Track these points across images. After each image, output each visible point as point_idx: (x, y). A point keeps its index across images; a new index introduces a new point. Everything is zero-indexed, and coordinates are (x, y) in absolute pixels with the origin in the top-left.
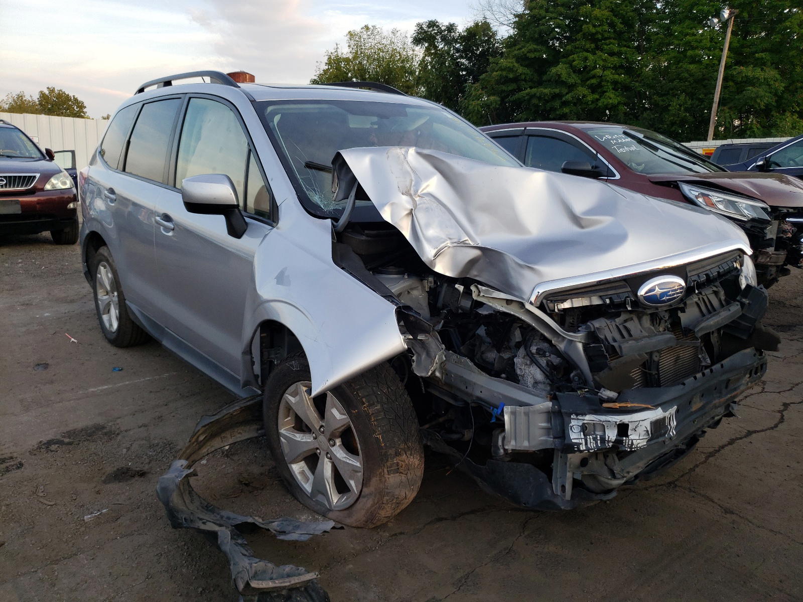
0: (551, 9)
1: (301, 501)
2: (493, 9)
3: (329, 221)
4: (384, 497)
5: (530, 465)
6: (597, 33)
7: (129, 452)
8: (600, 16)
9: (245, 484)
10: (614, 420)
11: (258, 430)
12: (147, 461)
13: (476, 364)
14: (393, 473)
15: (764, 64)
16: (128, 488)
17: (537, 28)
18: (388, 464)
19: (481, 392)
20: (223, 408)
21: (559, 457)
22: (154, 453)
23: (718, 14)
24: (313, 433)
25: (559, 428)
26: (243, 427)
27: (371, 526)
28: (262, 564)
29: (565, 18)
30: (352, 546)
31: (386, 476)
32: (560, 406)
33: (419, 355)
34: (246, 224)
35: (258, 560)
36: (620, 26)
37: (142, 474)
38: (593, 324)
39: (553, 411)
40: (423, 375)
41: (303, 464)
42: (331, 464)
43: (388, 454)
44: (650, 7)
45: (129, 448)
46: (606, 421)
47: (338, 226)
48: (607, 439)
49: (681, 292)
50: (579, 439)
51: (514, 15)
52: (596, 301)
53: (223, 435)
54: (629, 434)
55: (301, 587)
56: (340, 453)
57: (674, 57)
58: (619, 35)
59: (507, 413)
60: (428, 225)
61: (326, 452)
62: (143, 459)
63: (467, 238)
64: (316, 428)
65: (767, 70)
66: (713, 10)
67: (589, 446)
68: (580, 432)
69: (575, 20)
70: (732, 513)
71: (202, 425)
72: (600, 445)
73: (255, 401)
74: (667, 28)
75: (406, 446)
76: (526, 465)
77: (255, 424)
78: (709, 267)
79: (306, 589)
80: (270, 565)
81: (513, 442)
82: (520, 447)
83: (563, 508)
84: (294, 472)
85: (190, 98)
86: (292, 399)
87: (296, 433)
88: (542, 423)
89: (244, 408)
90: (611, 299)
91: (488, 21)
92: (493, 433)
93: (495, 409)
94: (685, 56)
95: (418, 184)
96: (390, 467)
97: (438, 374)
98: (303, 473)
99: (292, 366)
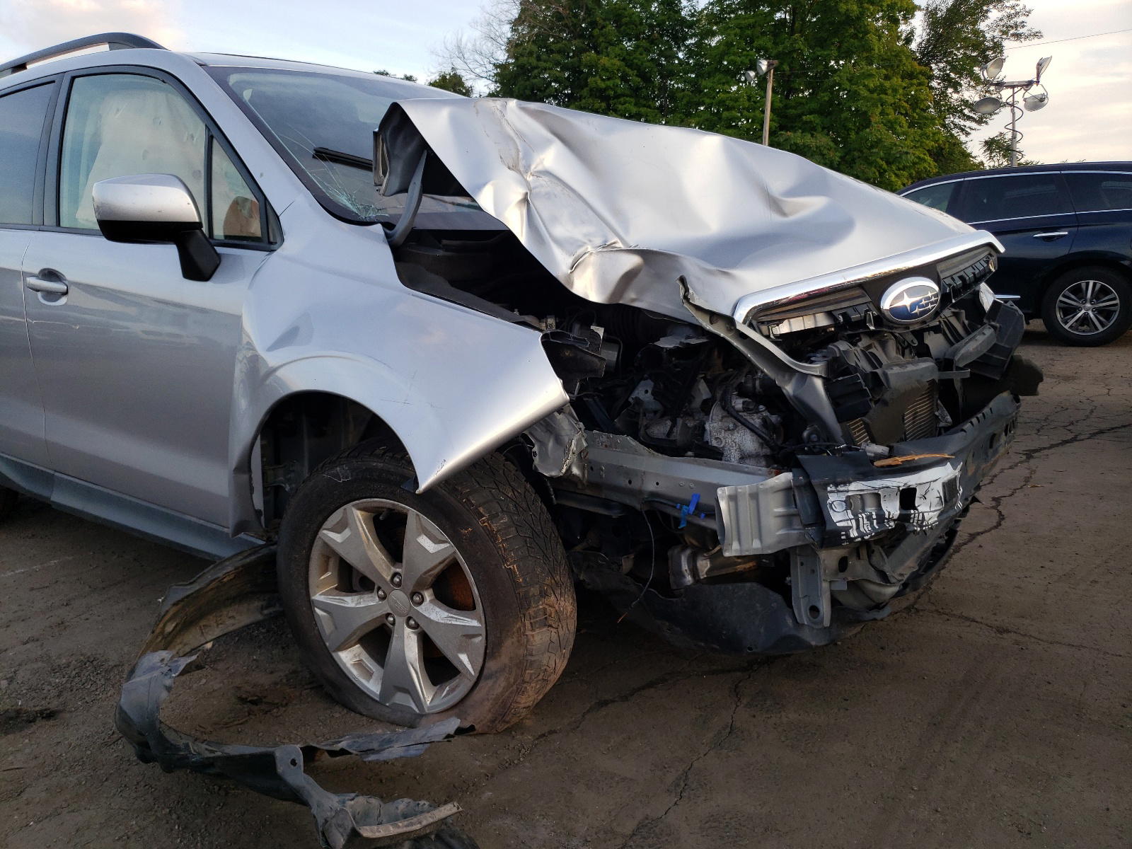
0: (544, 57)
1: (362, 710)
2: (465, 56)
3: (378, 228)
4: (526, 670)
5: (754, 584)
6: (607, 88)
7: (14, 685)
8: (610, 66)
9: (250, 702)
10: (895, 484)
11: (262, 608)
12: (54, 693)
13: (642, 443)
14: (539, 628)
15: (814, 129)
16: (27, 741)
17: (528, 82)
18: (531, 611)
19: (657, 484)
20: (205, 571)
21: (799, 564)
22: (64, 680)
23: (753, 66)
24: (379, 588)
25: (809, 510)
26: (236, 606)
27: (501, 727)
28: (361, 800)
29: (564, 68)
30: (478, 763)
31: (528, 633)
32: (807, 475)
33: (543, 444)
34: (219, 256)
35: (353, 795)
36: (635, 79)
37: (49, 715)
38: (838, 348)
39: (797, 484)
40: (554, 474)
41: (357, 649)
42: (416, 637)
43: (531, 594)
44: (670, 56)
45: (12, 677)
46: (883, 488)
47: (393, 235)
48: (887, 516)
49: (936, 301)
50: (847, 520)
51: (494, 65)
52: (822, 321)
53: (203, 623)
54: (916, 505)
55: (431, 833)
56: (434, 613)
57: (707, 120)
58: (635, 91)
59: (723, 498)
60: (555, 219)
61: (406, 618)
62: (45, 691)
63: (615, 239)
64: (385, 580)
65: (819, 136)
66: (747, 61)
67: (862, 529)
68: (846, 510)
69: (576, 71)
70: (1007, 631)
71: (172, 602)
72: (877, 527)
73: (259, 555)
74: (693, 83)
75: (553, 581)
76: (748, 585)
77: (258, 598)
78: (962, 267)
79: (438, 837)
80: (375, 802)
81: (735, 545)
82: (747, 551)
83: (813, 643)
84: (345, 665)
85: (73, 78)
86: (336, 538)
87: (345, 596)
88: (778, 507)
89: (241, 569)
90: (844, 315)
91: (459, 72)
92: (669, 553)
93: (685, 507)
94: (720, 119)
95: (528, 157)
96: (534, 618)
97: (575, 471)
98: (359, 664)
99: (337, 476)
